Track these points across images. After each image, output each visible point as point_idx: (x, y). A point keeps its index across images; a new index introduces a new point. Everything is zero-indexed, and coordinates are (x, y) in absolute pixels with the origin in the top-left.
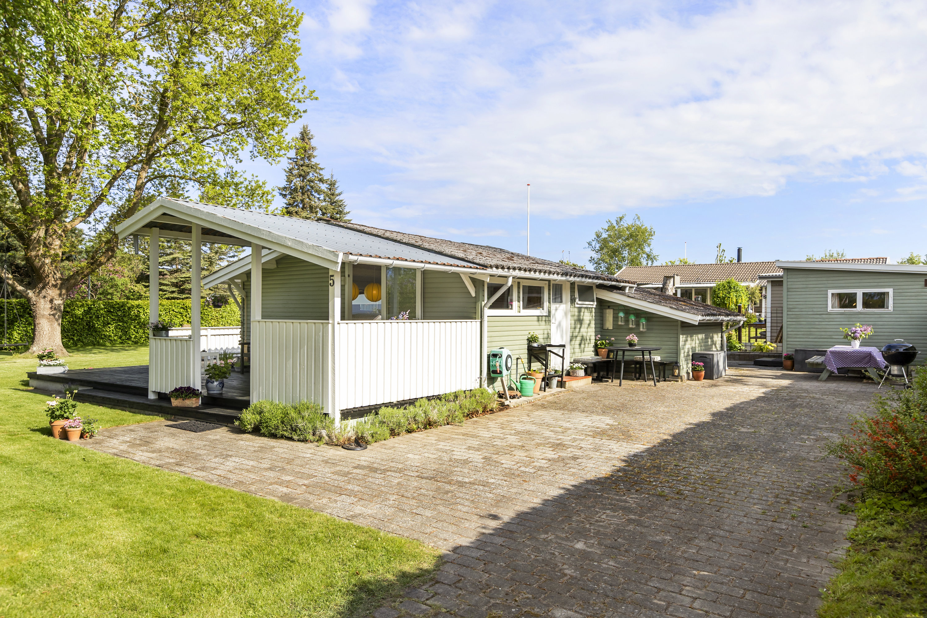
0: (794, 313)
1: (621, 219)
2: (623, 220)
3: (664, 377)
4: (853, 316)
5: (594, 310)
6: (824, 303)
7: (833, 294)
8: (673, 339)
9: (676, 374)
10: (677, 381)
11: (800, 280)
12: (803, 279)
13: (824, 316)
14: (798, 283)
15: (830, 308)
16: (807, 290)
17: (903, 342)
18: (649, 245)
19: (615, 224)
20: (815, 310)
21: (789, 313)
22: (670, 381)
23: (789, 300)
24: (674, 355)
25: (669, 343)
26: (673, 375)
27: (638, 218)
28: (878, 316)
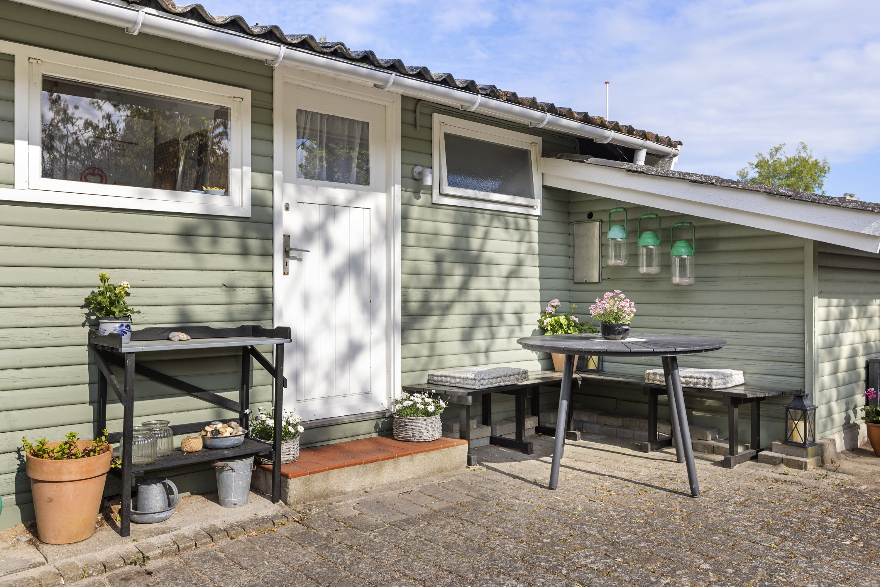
1: (777, 151)
2: (780, 152)
3: (757, 446)
5: (535, 223)
8: (785, 312)
9: (798, 437)
10: (801, 466)
18: (820, 186)
19: (768, 158)
22: (774, 462)
24: (794, 368)
25: (774, 325)
26: (787, 441)
27: (804, 147)
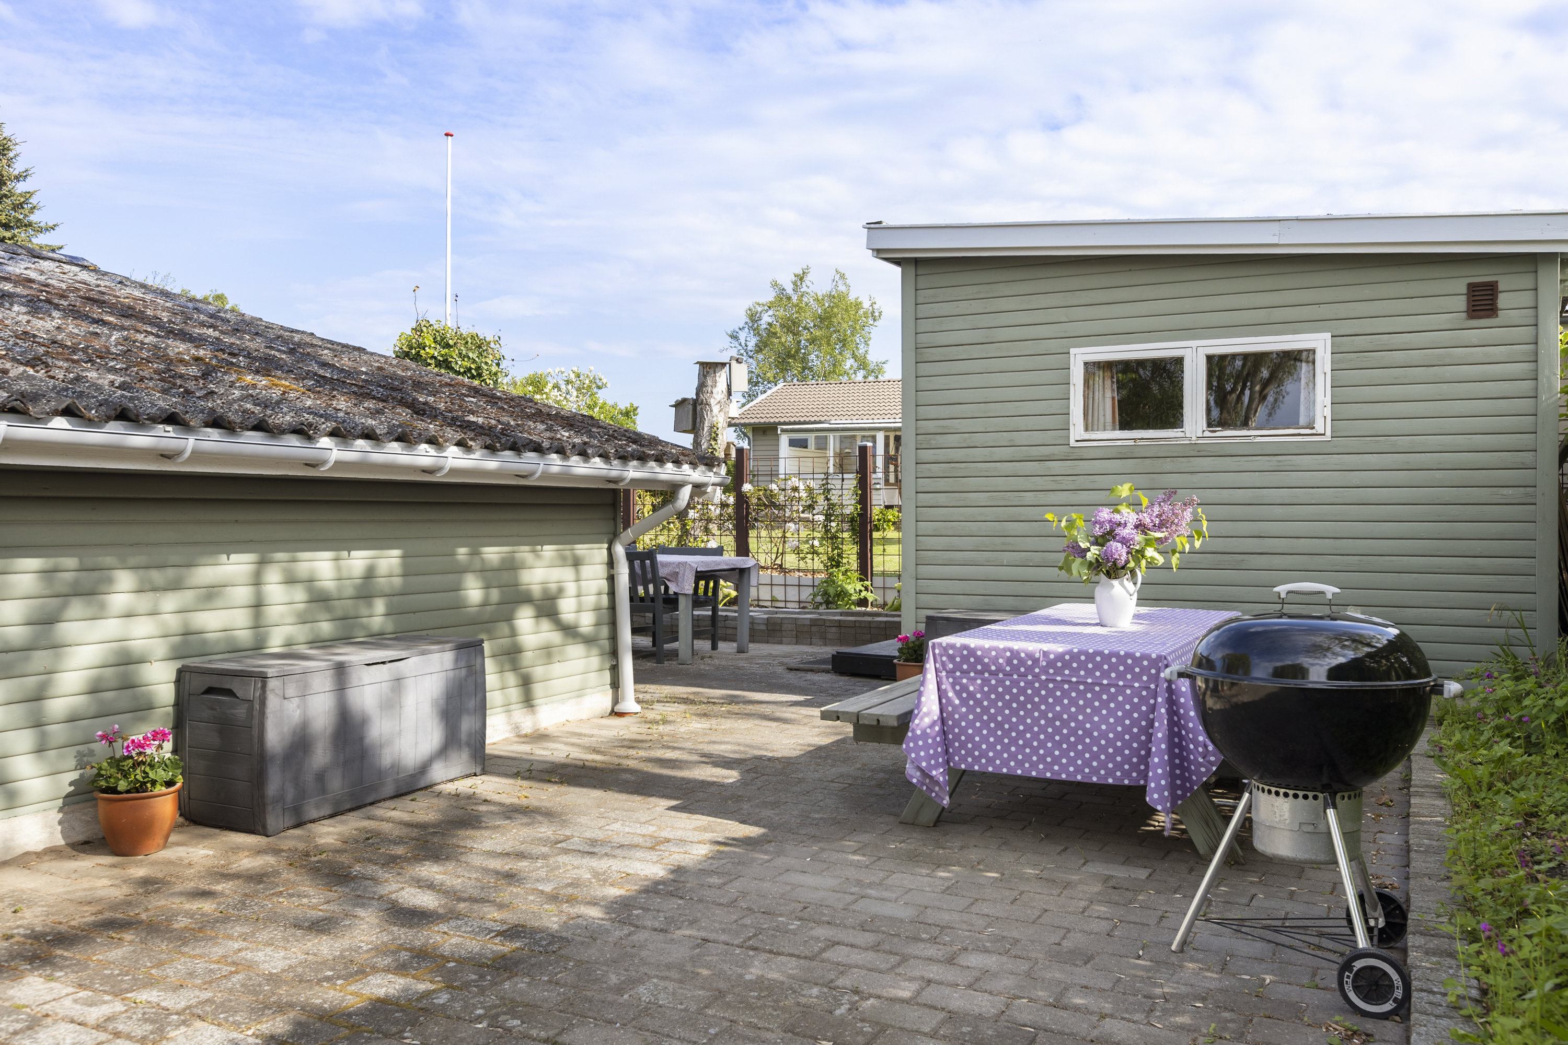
0: (941, 455)
1: (801, 279)
2: (808, 279)
4: (1168, 465)
6: (1056, 406)
7: (1092, 368)
11: (963, 307)
12: (976, 306)
13: (1056, 467)
14: (958, 323)
15: (1077, 431)
16: (991, 350)
17: (1335, 610)
19: (789, 290)
20: (1020, 438)
21: (926, 455)
23: (925, 397)
27: (842, 276)
28: (1272, 462)
